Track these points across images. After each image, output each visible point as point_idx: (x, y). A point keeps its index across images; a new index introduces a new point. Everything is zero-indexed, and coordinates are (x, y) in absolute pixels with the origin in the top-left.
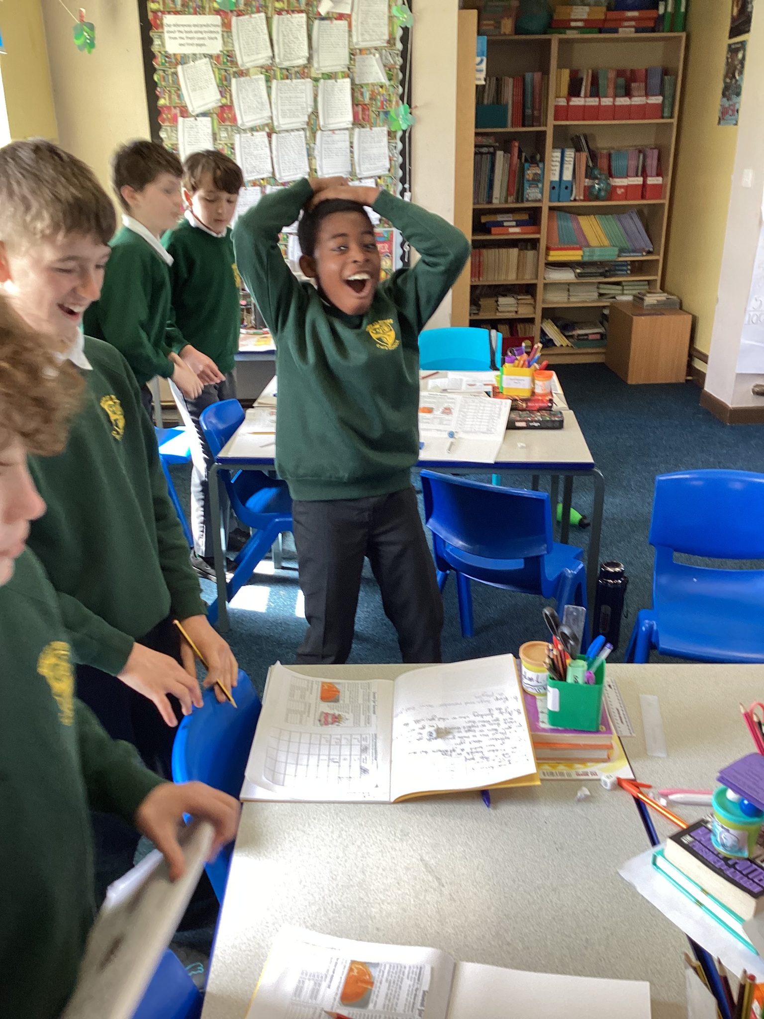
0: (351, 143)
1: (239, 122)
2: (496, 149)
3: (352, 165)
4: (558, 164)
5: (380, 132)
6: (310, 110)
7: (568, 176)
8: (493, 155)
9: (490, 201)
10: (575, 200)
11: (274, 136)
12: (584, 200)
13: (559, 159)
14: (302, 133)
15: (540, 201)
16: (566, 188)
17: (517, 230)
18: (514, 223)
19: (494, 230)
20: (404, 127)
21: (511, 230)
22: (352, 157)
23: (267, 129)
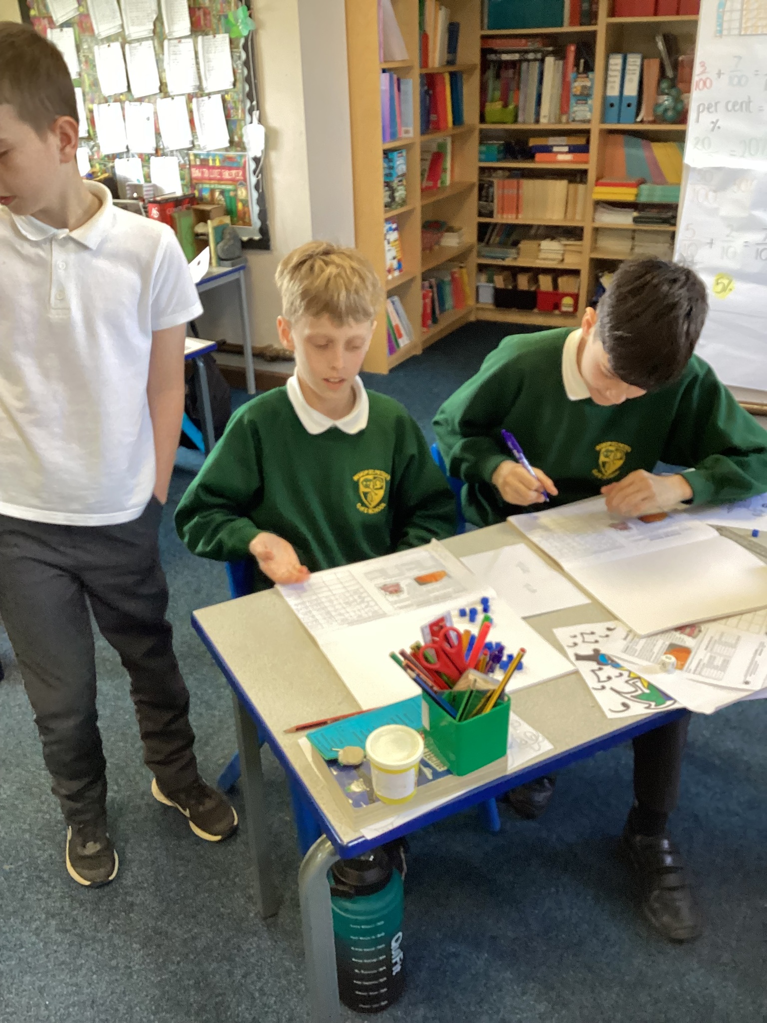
0: (196, 53)
1: (96, 32)
2: (546, 54)
3: (200, 78)
4: (619, 74)
5: (222, 41)
6: (155, 16)
7: (631, 90)
8: (542, 61)
9: (537, 121)
10: (642, 122)
11: (127, 46)
12: (654, 122)
13: (619, 67)
14: (151, 42)
15: (589, 121)
16: (629, 105)
17: (569, 157)
18: (566, 149)
19: (538, 156)
20: (245, 33)
21: (561, 157)
22: (198, 69)
23: (120, 40)
